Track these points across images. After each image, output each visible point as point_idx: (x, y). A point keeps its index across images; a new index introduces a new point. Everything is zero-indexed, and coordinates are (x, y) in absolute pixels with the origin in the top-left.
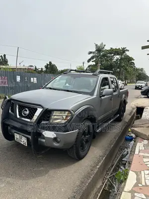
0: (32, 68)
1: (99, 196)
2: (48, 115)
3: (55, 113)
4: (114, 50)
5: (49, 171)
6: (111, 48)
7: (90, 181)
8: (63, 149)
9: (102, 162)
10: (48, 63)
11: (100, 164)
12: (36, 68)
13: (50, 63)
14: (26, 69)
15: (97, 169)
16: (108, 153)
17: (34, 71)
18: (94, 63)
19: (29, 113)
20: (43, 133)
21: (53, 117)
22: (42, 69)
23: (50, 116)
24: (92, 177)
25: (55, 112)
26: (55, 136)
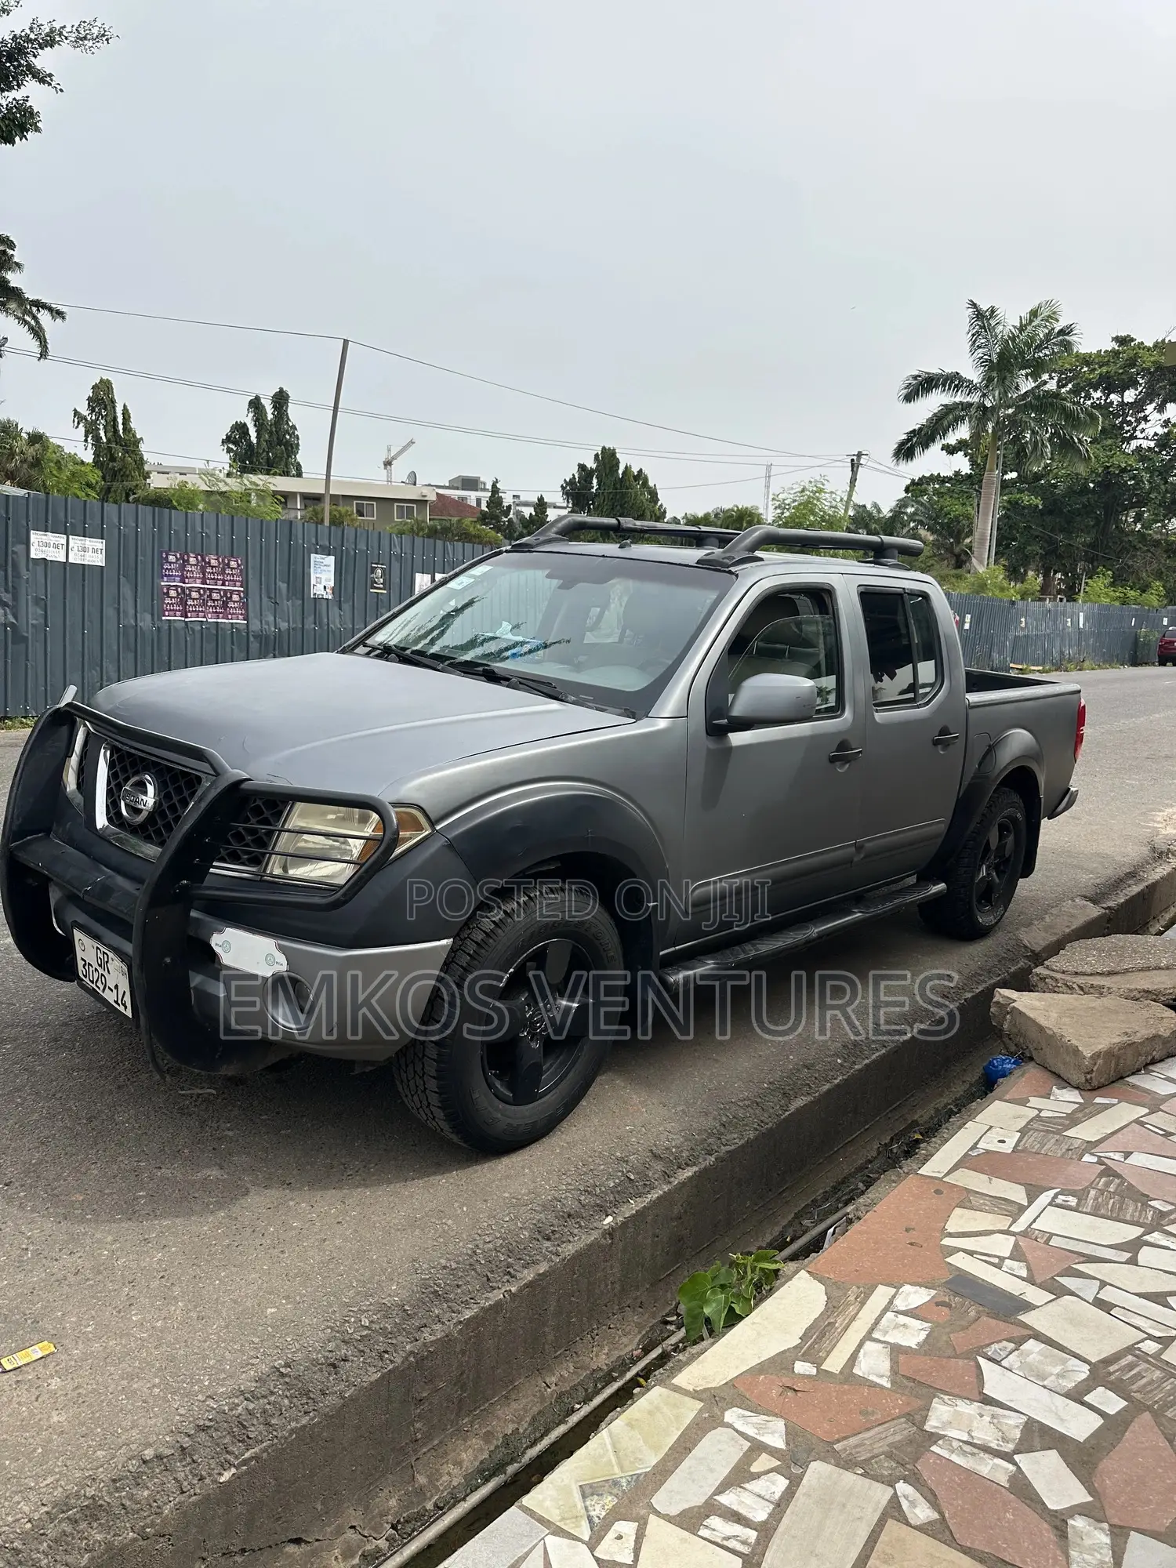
0: (472, 496)
1: (574, 1419)
2: (263, 828)
3: (299, 817)
4: (1148, 361)
5: (247, 1193)
6: (1123, 341)
7: (498, 1295)
8: (351, 1064)
9: (654, 1195)
10: (591, 464)
11: (634, 1206)
12: (495, 500)
13: (607, 459)
14: (421, 503)
15: (595, 1235)
16: (735, 1140)
17: (484, 518)
18: (962, 464)
19: (158, 805)
20: (216, 941)
21: (284, 842)
22: (541, 505)
23: (270, 833)
24: (528, 1275)
25: (300, 806)
26: (281, 965)
